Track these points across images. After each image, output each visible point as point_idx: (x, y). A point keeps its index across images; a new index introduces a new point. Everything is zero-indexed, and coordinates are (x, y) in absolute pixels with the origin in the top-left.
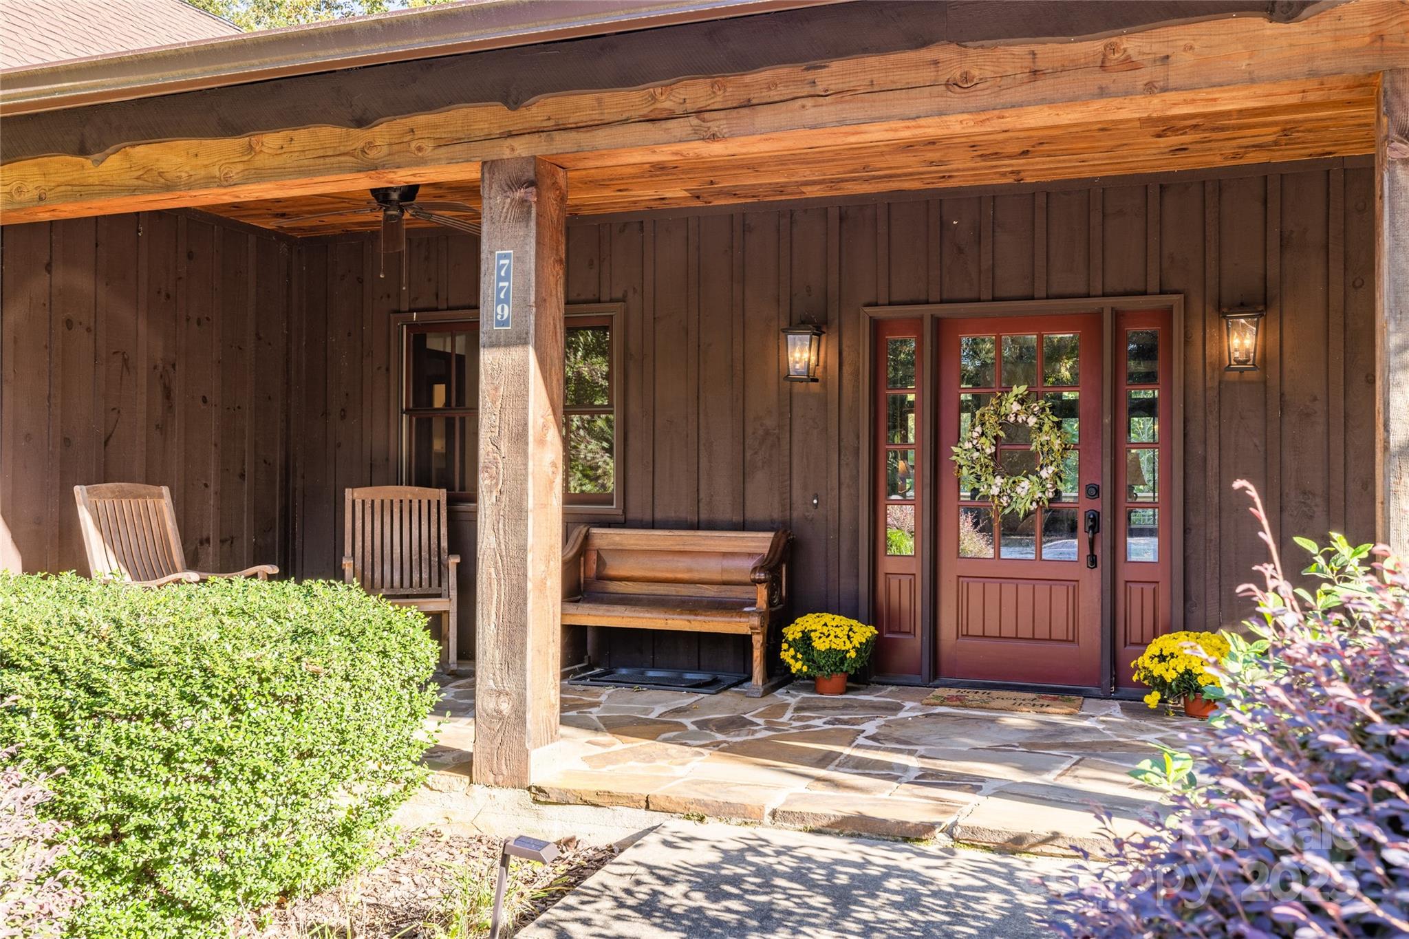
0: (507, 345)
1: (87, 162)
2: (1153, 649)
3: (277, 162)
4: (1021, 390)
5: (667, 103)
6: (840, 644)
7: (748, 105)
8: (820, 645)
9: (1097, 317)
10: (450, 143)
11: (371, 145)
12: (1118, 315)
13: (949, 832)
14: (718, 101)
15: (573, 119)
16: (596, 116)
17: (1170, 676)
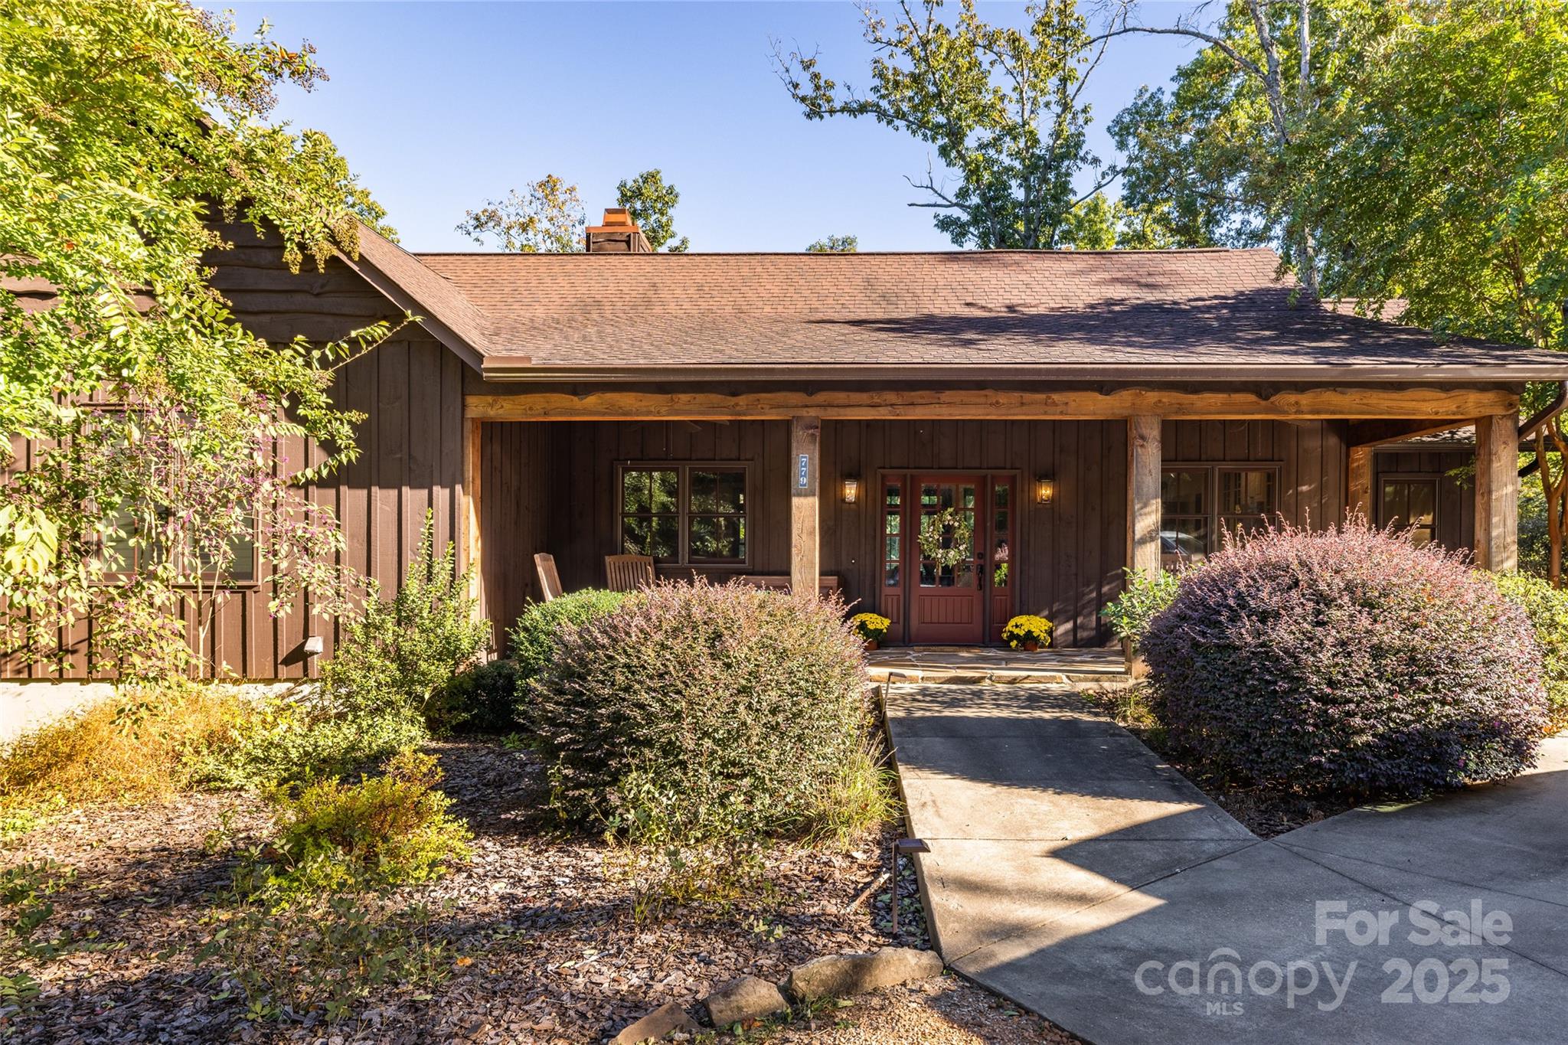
0: (806, 496)
1: (575, 399)
2: (1013, 622)
3: (687, 408)
4: (950, 510)
5: (876, 400)
6: (879, 627)
7: (912, 404)
8: (871, 627)
9: (985, 477)
10: (779, 407)
11: (737, 404)
12: (993, 477)
13: (990, 679)
14: (899, 401)
15: (836, 403)
16: (846, 402)
17: (1022, 633)
